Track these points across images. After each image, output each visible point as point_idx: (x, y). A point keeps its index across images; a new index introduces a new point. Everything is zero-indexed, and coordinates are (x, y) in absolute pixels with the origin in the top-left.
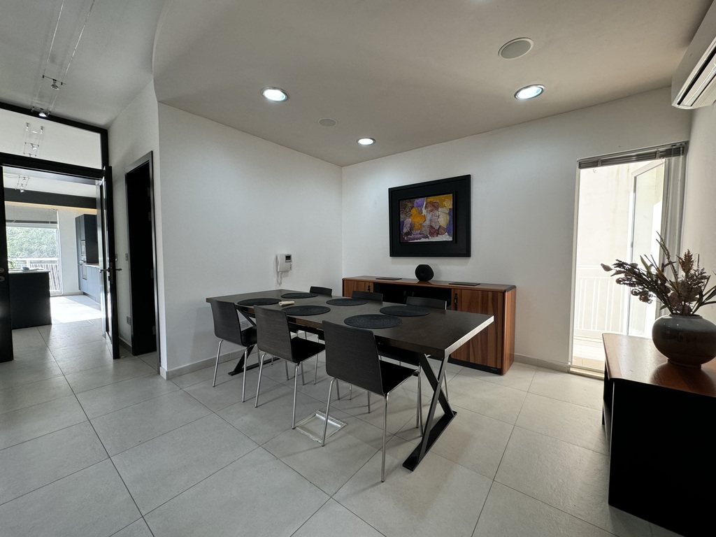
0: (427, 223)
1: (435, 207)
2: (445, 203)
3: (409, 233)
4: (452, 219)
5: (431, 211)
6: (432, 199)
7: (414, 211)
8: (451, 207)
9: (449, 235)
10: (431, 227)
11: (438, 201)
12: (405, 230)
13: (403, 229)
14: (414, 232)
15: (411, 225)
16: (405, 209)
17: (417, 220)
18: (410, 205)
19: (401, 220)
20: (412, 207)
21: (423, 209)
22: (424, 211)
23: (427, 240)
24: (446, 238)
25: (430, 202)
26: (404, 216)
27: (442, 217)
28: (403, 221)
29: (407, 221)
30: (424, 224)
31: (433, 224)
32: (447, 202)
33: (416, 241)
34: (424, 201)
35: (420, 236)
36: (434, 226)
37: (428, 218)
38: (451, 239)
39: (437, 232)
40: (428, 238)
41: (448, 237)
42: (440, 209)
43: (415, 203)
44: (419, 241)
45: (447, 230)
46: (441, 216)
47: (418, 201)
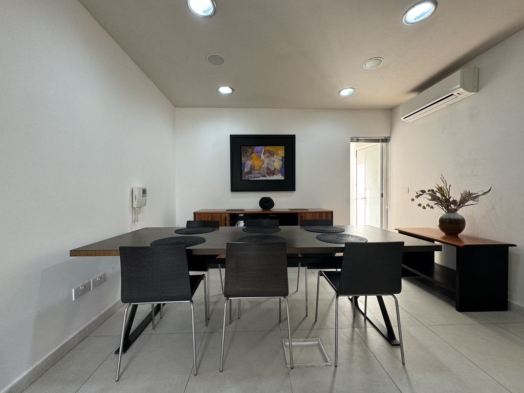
0: (265, 165)
1: (272, 154)
2: (279, 152)
3: (250, 173)
4: (284, 164)
5: (268, 157)
6: (268, 148)
7: (254, 155)
8: (284, 155)
9: (282, 175)
10: (268, 168)
11: (273, 150)
12: (246, 170)
13: (244, 170)
14: (254, 172)
15: (251, 166)
16: (246, 153)
17: (257, 164)
18: (250, 150)
19: (243, 162)
20: (253, 153)
21: (262, 155)
22: (263, 157)
23: (265, 178)
24: (280, 177)
25: (267, 150)
26: (245, 159)
27: (277, 162)
28: (244, 163)
29: (248, 164)
30: (263, 166)
31: (270, 167)
32: (281, 152)
33: (256, 179)
34: (262, 149)
35: (259, 175)
36: (270, 168)
37: (266, 161)
38: (283, 178)
39: (273, 173)
40: (266, 177)
41: (281, 176)
42: (275, 156)
43: (255, 150)
44: (258, 179)
45: (280, 172)
46: (275, 162)
47: (258, 148)
